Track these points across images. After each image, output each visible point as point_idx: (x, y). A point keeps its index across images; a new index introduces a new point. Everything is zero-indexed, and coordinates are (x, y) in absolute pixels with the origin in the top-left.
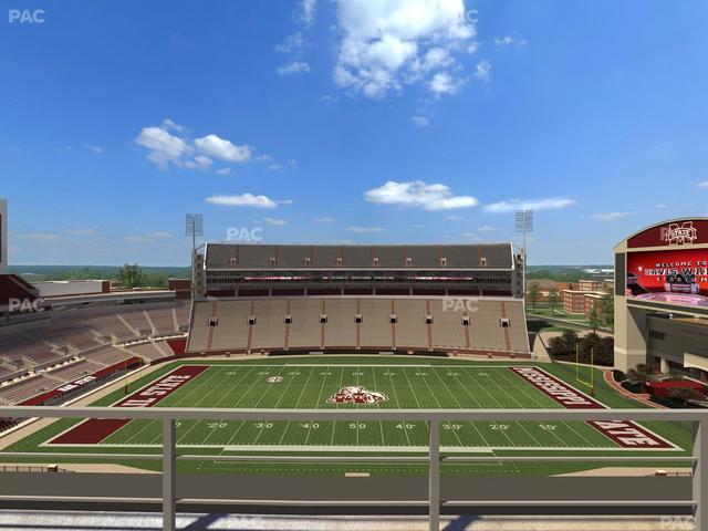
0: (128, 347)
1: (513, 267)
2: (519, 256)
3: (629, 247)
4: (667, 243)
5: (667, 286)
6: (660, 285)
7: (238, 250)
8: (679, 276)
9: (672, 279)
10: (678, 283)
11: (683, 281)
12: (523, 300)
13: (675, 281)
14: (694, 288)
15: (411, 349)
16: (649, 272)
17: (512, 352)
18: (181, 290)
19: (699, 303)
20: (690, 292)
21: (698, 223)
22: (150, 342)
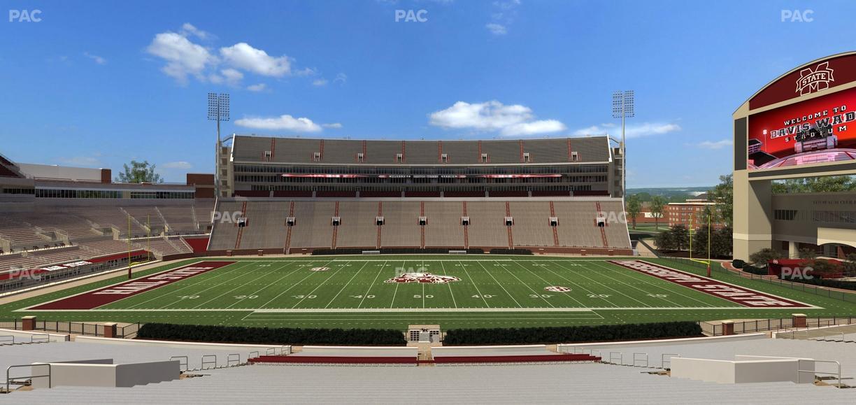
0: (134, 241)
1: (610, 160)
2: (617, 150)
3: (751, 109)
4: (798, 95)
5: (798, 146)
6: (790, 147)
7: (274, 144)
8: (813, 130)
9: (804, 137)
10: (812, 139)
11: (818, 136)
12: (623, 199)
13: (808, 138)
14: (831, 141)
15: (487, 248)
16: (776, 134)
17: (611, 247)
18: (201, 187)
19: (837, 158)
20: (825, 148)
21: (836, 62)
22: (162, 239)
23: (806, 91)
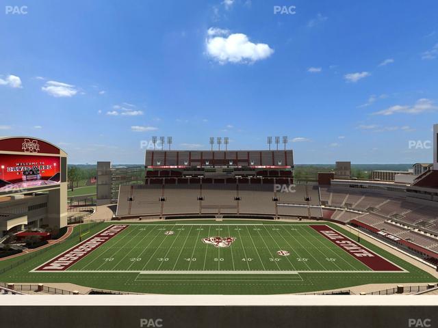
4: (23, 151)
5: (24, 177)
6: (19, 177)
8: (31, 170)
9: (27, 173)
11: (33, 173)
13: (29, 174)
14: (39, 177)
16: (11, 169)
19: (41, 184)
20: (36, 179)
23: (27, 150)
